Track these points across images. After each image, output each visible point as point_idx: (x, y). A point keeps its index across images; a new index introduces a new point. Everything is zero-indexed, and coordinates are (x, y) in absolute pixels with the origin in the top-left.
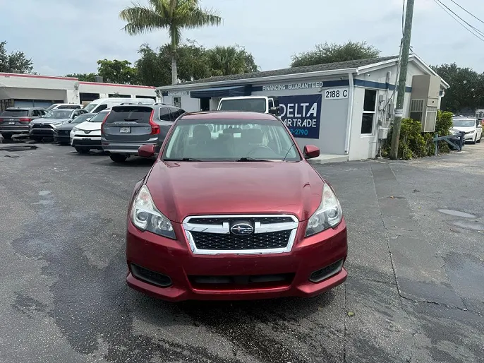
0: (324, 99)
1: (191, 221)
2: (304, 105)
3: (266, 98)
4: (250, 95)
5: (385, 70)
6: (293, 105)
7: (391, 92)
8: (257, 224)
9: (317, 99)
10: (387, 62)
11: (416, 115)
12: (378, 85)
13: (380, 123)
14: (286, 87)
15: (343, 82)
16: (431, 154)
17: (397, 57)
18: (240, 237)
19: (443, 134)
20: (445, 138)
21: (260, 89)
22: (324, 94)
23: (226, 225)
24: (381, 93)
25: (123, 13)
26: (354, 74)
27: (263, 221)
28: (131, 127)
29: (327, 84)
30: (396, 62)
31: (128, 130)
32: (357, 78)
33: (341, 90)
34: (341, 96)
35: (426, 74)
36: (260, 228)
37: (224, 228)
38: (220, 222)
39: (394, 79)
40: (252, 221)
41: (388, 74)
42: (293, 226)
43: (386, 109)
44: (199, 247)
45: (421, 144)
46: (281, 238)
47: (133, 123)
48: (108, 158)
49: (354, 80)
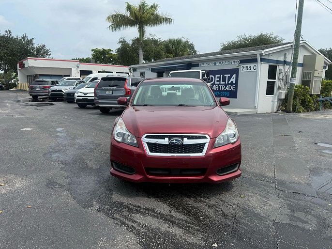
0: (240, 71)
1: (147, 137)
2: (227, 76)
3: (200, 71)
4: (190, 69)
5: (284, 52)
6: (219, 76)
7: (287, 67)
8: (185, 139)
9: (236, 71)
10: (285, 46)
11: (306, 83)
12: (278, 62)
13: (279, 88)
14: (215, 64)
15: (254, 60)
16: (317, 109)
17: (292, 43)
18: (175, 146)
19: (326, 96)
20: (328, 98)
21: (197, 65)
22: (241, 68)
23: (167, 139)
24: (280, 67)
25: (109, 18)
26: (261, 54)
27: (189, 138)
28: (113, 90)
29: (242, 62)
30: (291, 46)
31: (111, 92)
32: (263, 57)
33: (252, 65)
34: (252, 70)
36: (186, 141)
37: (166, 141)
38: (163, 137)
39: (289, 58)
40: (182, 137)
41: (285, 54)
42: (207, 141)
43: (284, 78)
44: (151, 152)
45: (310, 102)
46: (199, 148)
47: (115, 88)
48: (98, 111)
49: (261, 59)
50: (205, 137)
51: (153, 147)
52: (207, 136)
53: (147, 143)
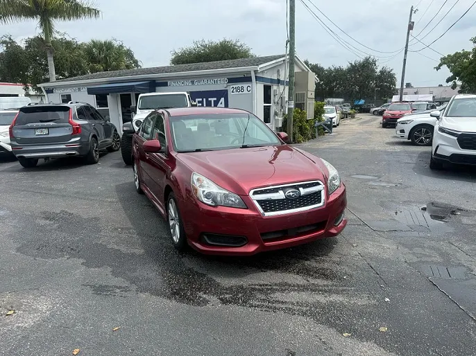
0: (230, 94)
1: (255, 193)
2: (213, 100)
3: (185, 93)
4: (155, 91)
5: (276, 68)
6: (201, 100)
7: (282, 87)
8: (301, 189)
9: (223, 94)
10: (277, 60)
11: (300, 106)
12: (272, 81)
13: (276, 114)
14: (193, 82)
15: (247, 79)
16: (313, 137)
17: (283, 56)
18: (292, 200)
19: (319, 121)
20: (322, 123)
21: (165, 84)
22: (230, 90)
23: (281, 192)
24: (274, 88)
26: (256, 72)
27: (305, 186)
28: (48, 128)
29: (231, 81)
30: (284, 60)
31: (45, 131)
32: (257, 75)
33: (245, 85)
34: (246, 92)
35: (303, 70)
36: (303, 191)
37: (280, 195)
38: (276, 191)
39: (284, 75)
40: (297, 187)
41: (278, 71)
42: (321, 187)
43: (280, 102)
44: (265, 211)
45: (306, 129)
47: (51, 123)
49: (256, 77)
50: (318, 184)
51: (267, 205)
52: (319, 182)
53: (258, 201)
